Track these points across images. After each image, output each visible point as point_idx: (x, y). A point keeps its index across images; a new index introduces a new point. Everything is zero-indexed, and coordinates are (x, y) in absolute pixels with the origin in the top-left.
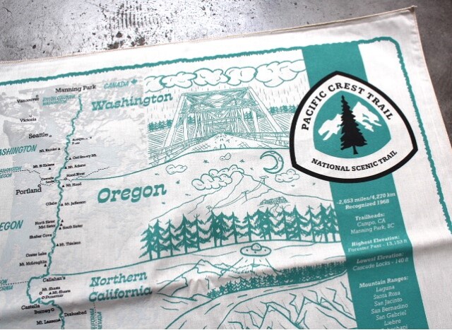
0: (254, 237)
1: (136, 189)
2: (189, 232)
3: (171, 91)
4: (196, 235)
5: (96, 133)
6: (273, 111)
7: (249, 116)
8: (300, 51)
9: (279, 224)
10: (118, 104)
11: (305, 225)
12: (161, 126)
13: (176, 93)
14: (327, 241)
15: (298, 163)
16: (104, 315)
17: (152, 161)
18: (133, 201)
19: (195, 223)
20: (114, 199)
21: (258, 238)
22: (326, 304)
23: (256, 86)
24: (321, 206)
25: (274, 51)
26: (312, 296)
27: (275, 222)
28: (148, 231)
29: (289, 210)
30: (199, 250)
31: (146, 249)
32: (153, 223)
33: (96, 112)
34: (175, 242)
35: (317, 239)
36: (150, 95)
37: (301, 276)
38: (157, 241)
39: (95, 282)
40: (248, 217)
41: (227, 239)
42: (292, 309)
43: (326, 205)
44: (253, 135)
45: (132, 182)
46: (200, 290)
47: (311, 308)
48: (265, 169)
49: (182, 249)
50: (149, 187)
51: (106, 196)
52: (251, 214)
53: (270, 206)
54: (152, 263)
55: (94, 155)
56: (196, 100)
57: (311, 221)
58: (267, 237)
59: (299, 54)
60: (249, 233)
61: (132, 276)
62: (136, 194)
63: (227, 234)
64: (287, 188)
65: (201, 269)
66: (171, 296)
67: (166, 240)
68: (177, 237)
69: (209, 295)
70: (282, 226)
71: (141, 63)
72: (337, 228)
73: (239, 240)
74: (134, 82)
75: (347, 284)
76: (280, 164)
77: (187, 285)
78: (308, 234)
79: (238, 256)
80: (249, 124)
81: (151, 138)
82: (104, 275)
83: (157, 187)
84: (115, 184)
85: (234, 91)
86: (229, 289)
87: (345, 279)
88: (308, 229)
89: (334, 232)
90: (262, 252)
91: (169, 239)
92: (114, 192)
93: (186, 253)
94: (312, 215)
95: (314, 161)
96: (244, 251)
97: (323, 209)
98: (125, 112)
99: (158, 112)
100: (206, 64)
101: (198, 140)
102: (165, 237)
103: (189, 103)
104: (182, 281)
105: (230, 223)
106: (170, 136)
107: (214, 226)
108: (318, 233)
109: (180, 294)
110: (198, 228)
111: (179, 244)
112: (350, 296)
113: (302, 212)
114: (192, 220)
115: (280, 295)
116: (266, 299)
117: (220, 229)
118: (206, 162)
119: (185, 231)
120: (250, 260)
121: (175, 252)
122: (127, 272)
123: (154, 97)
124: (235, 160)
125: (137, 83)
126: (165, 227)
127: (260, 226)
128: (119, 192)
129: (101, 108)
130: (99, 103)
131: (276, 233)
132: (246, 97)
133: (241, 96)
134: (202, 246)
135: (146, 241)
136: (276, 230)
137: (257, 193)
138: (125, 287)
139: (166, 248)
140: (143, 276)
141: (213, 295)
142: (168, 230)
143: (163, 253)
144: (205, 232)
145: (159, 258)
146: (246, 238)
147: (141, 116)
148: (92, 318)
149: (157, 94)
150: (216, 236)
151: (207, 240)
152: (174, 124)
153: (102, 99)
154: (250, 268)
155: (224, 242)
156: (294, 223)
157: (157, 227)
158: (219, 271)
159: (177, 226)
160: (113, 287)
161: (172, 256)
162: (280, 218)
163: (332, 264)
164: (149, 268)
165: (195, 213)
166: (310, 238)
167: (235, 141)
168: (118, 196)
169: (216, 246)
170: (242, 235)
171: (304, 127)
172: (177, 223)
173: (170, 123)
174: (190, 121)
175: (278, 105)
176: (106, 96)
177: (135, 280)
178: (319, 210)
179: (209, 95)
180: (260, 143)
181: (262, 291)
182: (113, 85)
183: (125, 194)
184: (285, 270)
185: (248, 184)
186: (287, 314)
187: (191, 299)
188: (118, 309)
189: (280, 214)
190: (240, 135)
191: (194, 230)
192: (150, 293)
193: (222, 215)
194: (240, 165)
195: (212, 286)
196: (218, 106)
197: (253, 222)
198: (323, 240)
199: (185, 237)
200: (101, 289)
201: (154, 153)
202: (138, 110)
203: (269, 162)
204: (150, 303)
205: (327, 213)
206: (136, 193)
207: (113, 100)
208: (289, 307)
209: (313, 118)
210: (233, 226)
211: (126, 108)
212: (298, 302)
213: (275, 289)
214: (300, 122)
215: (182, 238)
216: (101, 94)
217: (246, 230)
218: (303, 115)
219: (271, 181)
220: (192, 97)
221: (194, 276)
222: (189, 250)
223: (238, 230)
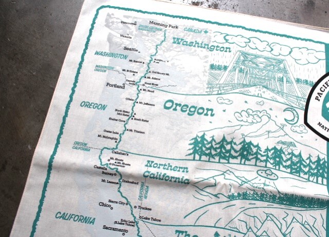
0: (269, 165)
1: (193, 107)
2: (225, 148)
3: (231, 46)
4: (229, 151)
5: (172, 59)
6: (298, 81)
7: (281, 80)
8: (324, 45)
9: (287, 160)
10: (191, 44)
11: (305, 166)
12: (219, 68)
13: (234, 48)
14: (317, 182)
15: (308, 122)
16: (150, 189)
17: (208, 90)
18: (189, 114)
19: (231, 143)
20: (175, 109)
21: (271, 166)
22: (307, 226)
23: (289, 61)
24: (318, 156)
25: (306, 40)
26: (299, 218)
27: (285, 159)
28: (195, 139)
29: (296, 153)
30: (229, 163)
31: (191, 151)
32: (200, 135)
33: (175, 45)
34: (213, 152)
35: (311, 179)
36: (216, 44)
37: (295, 202)
38: (201, 148)
39: (150, 164)
40: (267, 150)
41: (249, 160)
42: (284, 223)
43: (322, 157)
44: (280, 93)
45: (191, 101)
46: (224, 191)
47: (297, 226)
48: (285, 119)
49: (217, 159)
50: (202, 108)
51: (170, 105)
52: (270, 148)
53: (284, 146)
54: (194, 162)
55: (168, 74)
56: (247, 58)
57: (309, 165)
58: (277, 167)
59: (322, 47)
60: (266, 161)
61: (177, 167)
62: (192, 111)
63: (250, 157)
64: (297, 137)
65: (227, 176)
66: (202, 190)
67: (207, 149)
68: (215, 149)
69: (229, 197)
70: (289, 163)
71: (213, 21)
72: (326, 175)
73: (258, 164)
74: (206, 32)
75: (325, 217)
76: (296, 119)
77: (215, 185)
78: (305, 173)
79: (255, 175)
80: (280, 85)
81: (211, 74)
82: (156, 161)
83: (208, 110)
84: (178, 99)
85: (274, 59)
86: (244, 196)
87: (324, 212)
88: (306, 170)
89: (323, 177)
90: (272, 177)
91: (210, 149)
92: (177, 104)
93: (219, 162)
94: (311, 161)
95: (319, 124)
96: (259, 172)
97: (319, 160)
98: (195, 51)
99: (219, 58)
100: (258, 35)
101: (244, 86)
102: (207, 146)
103: (242, 58)
104: (212, 181)
105: (254, 150)
106: (224, 77)
107: (243, 149)
108: (313, 175)
109: (208, 190)
110: (232, 147)
111: (216, 155)
112: (325, 226)
113: (305, 157)
114: (229, 140)
115: (278, 211)
116: (268, 211)
117: (247, 152)
118: (246, 102)
119: (222, 146)
120: (263, 180)
121: (212, 160)
122: (174, 164)
123: (218, 47)
124: (266, 107)
125: (208, 34)
126: (209, 140)
127: (274, 158)
128: (180, 105)
129: (179, 43)
130: (178, 39)
131: (285, 167)
132: (282, 66)
133: (277, 63)
134: (231, 160)
135: (193, 146)
136: (284, 164)
137: (277, 134)
138: (171, 173)
139: (206, 155)
140: (185, 169)
141: (231, 197)
142: (211, 142)
143: (203, 158)
144: (236, 151)
145: (200, 160)
146: (263, 164)
147: (206, 57)
148: (142, 189)
149: (221, 45)
150: (243, 156)
151: (236, 157)
152: (229, 69)
153: (181, 37)
154: (262, 186)
155: (247, 162)
156: (298, 162)
157: (203, 137)
158: (240, 182)
159: (218, 141)
160: (162, 171)
161: (209, 161)
162: (289, 157)
163: (319, 199)
164: (191, 165)
165: (232, 136)
166: (306, 176)
167: (268, 94)
168: (178, 108)
169: (241, 164)
170: (261, 161)
171: (317, 98)
172: (218, 139)
173: (225, 68)
174: (241, 71)
175: (303, 78)
176: (184, 36)
177: (179, 171)
178: (316, 159)
179: (256, 57)
180: (286, 101)
181: (266, 204)
182: (190, 30)
183: (184, 108)
184: (286, 194)
185: (272, 127)
186: (279, 226)
187: (216, 196)
188: (161, 188)
189: (289, 154)
190: (273, 91)
191: (228, 147)
192: (188, 183)
193: (250, 143)
194: (269, 112)
195: (233, 191)
196: (262, 66)
197: (270, 154)
198: (315, 181)
199: (221, 151)
200: (153, 171)
201: (210, 85)
202: (205, 52)
203: (289, 115)
204: (185, 190)
205: (321, 162)
206: (192, 109)
207: (189, 40)
208: (282, 221)
209: (325, 94)
210: (257, 153)
211: (196, 48)
212: (289, 219)
213: (275, 205)
215: (219, 150)
216: (180, 34)
217: (265, 158)
219: (288, 128)
220: (245, 55)
221: (221, 180)
222: (222, 161)
223: (259, 156)
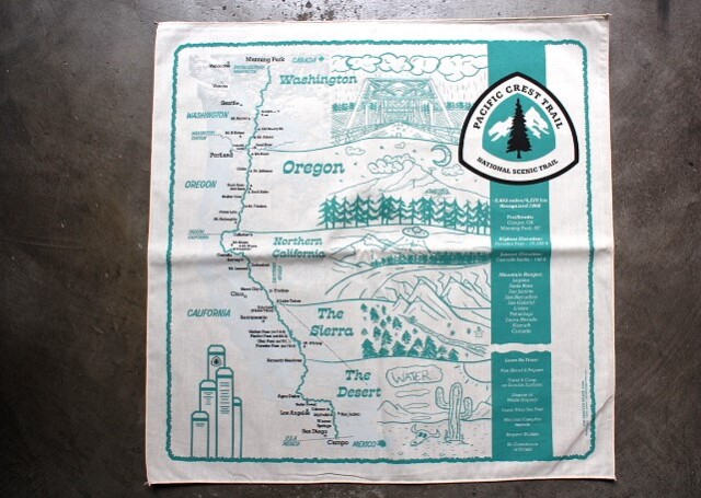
0: (416, 221)
1: (318, 165)
2: (361, 209)
3: (357, 73)
4: (367, 212)
5: (284, 107)
6: (449, 106)
7: (426, 108)
8: (485, 46)
9: (439, 212)
10: (304, 81)
11: (462, 216)
12: (344, 108)
13: (361, 76)
14: (478, 233)
15: (464, 159)
16: (283, 269)
17: (333, 140)
18: (314, 175)
19: (367, 202)
20: (297, 172)
21: (420, 222)
22: (468, 285)
23: (437, 78)
24: (479, 202)
25: (460, 42)
26: (457, 277)
27: (436, 210)
28: (326, 203)
29: (450, 201)
30: (368, 226)
31: (323, 219)
32: (331, 198)
33: (284, 86)
34: (348, 217)
35: (470, 230)
36: (336, 75)
37: (451, 259)
38: (333, 214)
39: (278, 241)
40: (413, 203)
41: (392, 219)
42: (439, 285)
43: (483, 201)
44: (427, 127)
45: (313, 158)
46: (365, 259)
47: (455, 286)
48: (434, 161)
49: (354, 223)
50: (329, 165)
51: (291, 168)
52: (416, 200)
53: (434, 196)
54: (328, 232)
55: (281, 129)
56: (379, 86)
57: (467, 214)
58: (427, 222)
59: (484, 49)
60: (412, 217)
61: (309, 240)
62: (317, 170)
63: (393, 215)
64: (451, 181)
65: (368, 241)
66: (341, 261)
67: (340, 214)
68: (350, 213)
69: (372, 264)
70: (441, 214)
71: (329, 40)
72: (489, 223)
73: (403, 221)
74: (321, 59)
75: (489, 271)
76: (448, 158)
77: (354, 254)
78: (463, 224)
79: (401, 235)
80: (426, 116)
81: (334, 118)
82: (285, 236)
83: (336, 165)
84: (298, 158)
85: (416, 81)
86: (389, 261)
87: (488, 267)
88: (463, 220)
89: (485, 225)
90: (421, 234)
91: (343, 213)
92: (298, 165)
93: (357, 227)
94: (469, 209)
95: (480, 160)
96: (406, 231)
97: (480, 205)
98: (311, 89)
99: (344, 93)
100: (391, 48)
101: (377, 127)
102: (340, 211)
103: (372, 89)
104: (351, 250)
105: (397, 206)
106: (352, 118)
107: (383, 206)
108: (472, 225)
109: (347, 260)
110: (369, 207)
111: (351, 219)
112: (489, 282)
113: (461, 204)
114: (365, 199)
115: (431, 272)
116: (418, 274)
117: (388, 210)
118: (382, 148)
119: (358, 208)
120: (410, 239)
121: (347, 225)
122: (305, 236)
123: (339, 77)
124: (408, 150)
125: (324, 61)
126: (341, 202)
127: (423, 212)
128: (302, 165)
129: (289, 83)
130: (287, 77)
131: (437, 220)
132: (426, 88)
133: (421, 86)
134: (371, 222)
135: (323, 213)
136: (436, 217)
137: (425, 182)
138: (303, 248)
139: (340, 221)
140: (318, 241)
141: (375, 265)
142: (343, 205)
143: (337, 225)
144: (375, 211)
145: (333, 228)
146: (409, 221)
147: (326, 95)
148: (274, 271)
149: (343, 75)
150: (383, 215)
151: (376, 218)
152: (356, 107)
153: (290, 74)
154: (409, 247)
155: (390, 222)
156: (452, 213)
157: (334, 201)
158: (382, 246)
159: (351, 203)
160: (293, 247)
161: (344, 227)
162: (440, 207)
163: (479, 253)
164: (324, 235)
165: (367, 194)
166: (464, 228)
167: (410, 132)
168: (301, 170)
169: (382, 224)
170: (406, 218)
171: (476, 126)
172: (351, 200)
173: (352, 106)
174: (372, 107)
175: (456, 100)
176: (294, 71)
177: (312, 244)
178: (476, 205)
179: (392, 82)
180: (433, 136)
181: (416, 266)
182: (300, 60)
183: (307, 168)
184: (438, 253)
185: (417, 173)
186: (434, 288)
187: (357, 265)
188: (295, 266)
189: (441, 204)
190: (416, 126)
191: (365, 207)
192: (324, 256)
193: (391, 199)
194: (412, 155)
195: (375, 257)
196: (399, 94)
197: (416, 208)
198: (475, 231)
199: (357, 214)
200: (283, 248)
201: (335, 134)
202: (323, 88)
203: (439, 156)
204: (322, 264)
205: (483, 208)
206: (318, 168)
207: (301, 76)
208: (436, 283)
209: (486, 117)
210: (400, 209)
211: (312, 85)
212: (445, 280)
213: (427, 266)
214: (473, 120)
215: (354, 213)
216: (287, 68)
217: (410, 214)
218: (477, 113)
219: (438, 172)
220: (375, 83)
221: (361, 247)
222: (359, 224)
223: (403, 213)
